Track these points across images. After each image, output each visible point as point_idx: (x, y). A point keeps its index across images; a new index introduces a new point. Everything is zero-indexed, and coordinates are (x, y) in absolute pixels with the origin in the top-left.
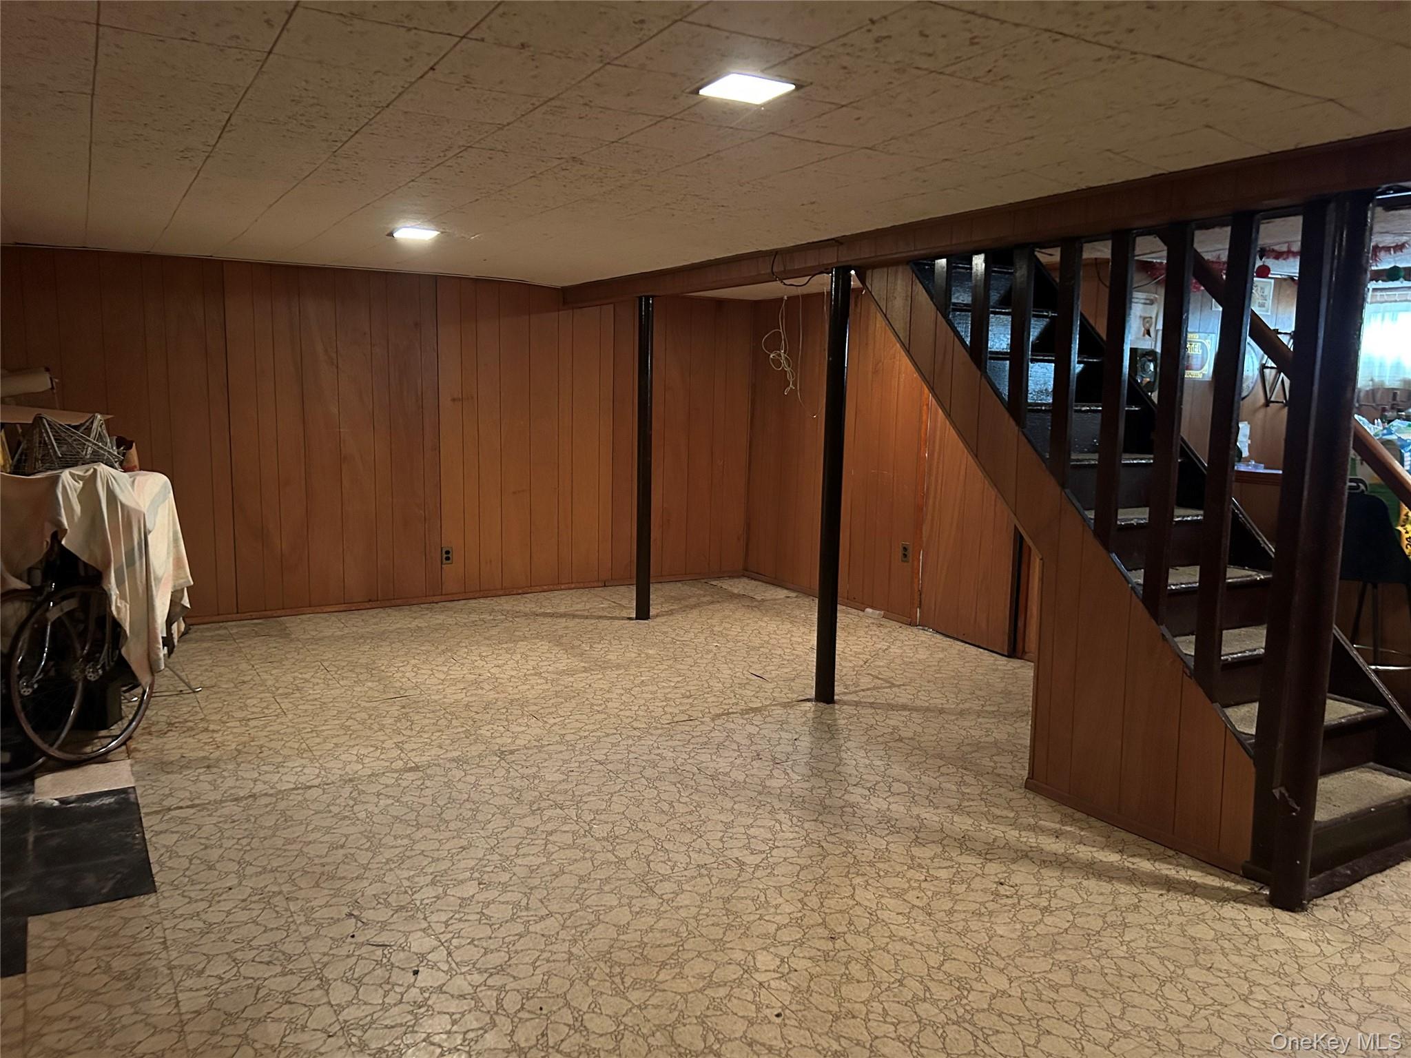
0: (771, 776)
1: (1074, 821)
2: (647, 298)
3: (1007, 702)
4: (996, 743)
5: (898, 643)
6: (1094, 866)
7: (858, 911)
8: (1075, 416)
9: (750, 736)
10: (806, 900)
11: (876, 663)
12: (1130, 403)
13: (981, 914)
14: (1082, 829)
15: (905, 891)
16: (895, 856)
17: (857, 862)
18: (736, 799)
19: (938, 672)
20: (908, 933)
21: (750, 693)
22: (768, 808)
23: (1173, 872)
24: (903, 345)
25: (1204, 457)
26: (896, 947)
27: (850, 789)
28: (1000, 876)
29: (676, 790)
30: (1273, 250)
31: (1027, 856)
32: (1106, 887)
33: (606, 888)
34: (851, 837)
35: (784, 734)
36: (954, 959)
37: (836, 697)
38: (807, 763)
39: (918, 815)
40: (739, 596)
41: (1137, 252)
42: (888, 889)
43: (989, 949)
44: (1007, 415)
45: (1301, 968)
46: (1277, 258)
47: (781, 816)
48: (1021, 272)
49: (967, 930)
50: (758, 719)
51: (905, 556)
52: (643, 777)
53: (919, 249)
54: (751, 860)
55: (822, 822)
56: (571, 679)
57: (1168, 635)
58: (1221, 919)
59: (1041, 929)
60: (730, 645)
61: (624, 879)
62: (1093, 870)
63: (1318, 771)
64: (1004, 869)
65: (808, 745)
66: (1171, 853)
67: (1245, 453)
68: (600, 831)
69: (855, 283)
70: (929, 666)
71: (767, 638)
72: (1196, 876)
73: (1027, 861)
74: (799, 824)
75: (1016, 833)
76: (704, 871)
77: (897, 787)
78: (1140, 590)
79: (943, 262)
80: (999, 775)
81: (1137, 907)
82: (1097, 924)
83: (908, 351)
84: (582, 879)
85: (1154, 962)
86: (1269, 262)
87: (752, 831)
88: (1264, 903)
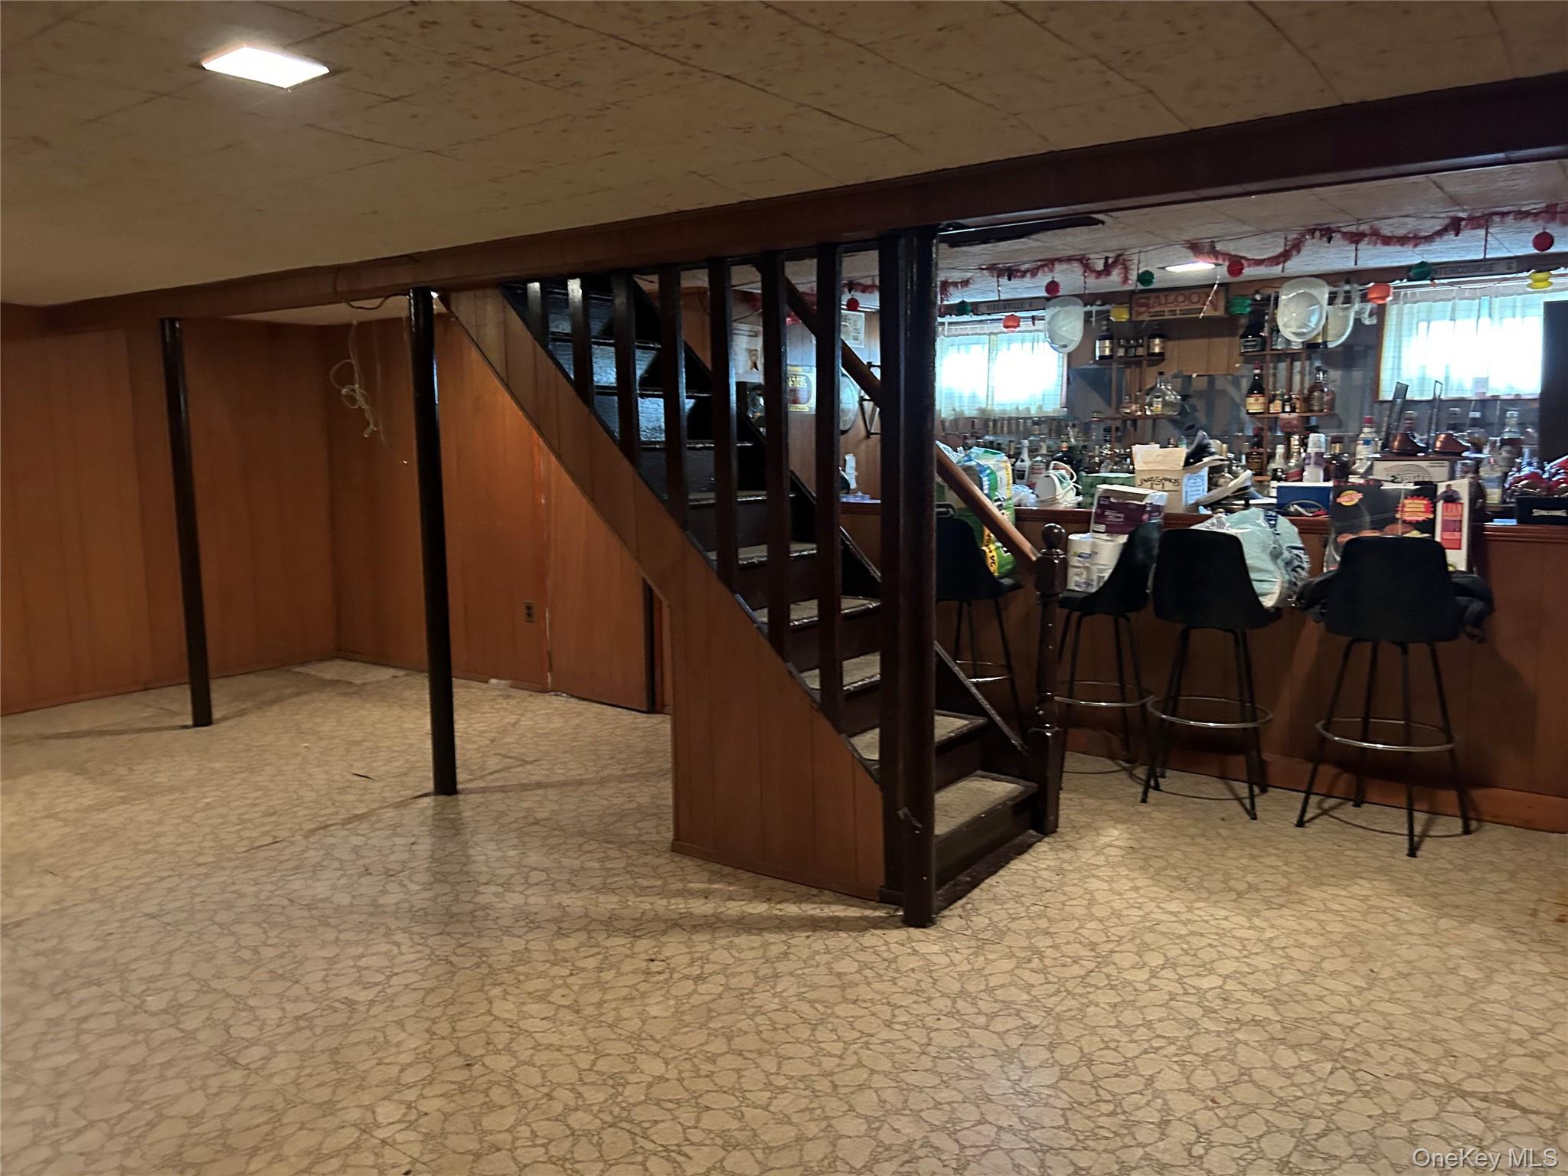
0: (384, 892)
1: (722, 877)
2: (172, 322)
3: (650, 762)
4: (639, 808)
5: (529, 715)
6: (744, 921)
7: (498, 1026)
8: (689, 454)
9: (356, 849)
10: (435, 1028)
11: (505, 740)
12: (741, 439)
13: (633, 999)
14: (730, 884)
15: (549, 991)
16: (535, 955)
17: (492, 971)
18: (341, 927)
19: (574, 740)
20: (554, 1039)
21: (350, 798)
22: (382, 930)
23: (818, 911)
24: (501, 379)
25: (812, 489)
26: (542, 1058)
27: (482, 889)
28: (650, 952)
29: (261, 931)
30: (860, 284)
31: (676, 924)
32: (756, 940)
33: (170, 1073)
34: (484, 943)
35: (397, 840)
36: (608, 1055)
37: (459, 787)
38: (428, 869)
39: (559, 903)
40: (334, 683)
41: (733, 282)
42: (530, 993)
43: (644, 1035)
44: (620, 455)
45: (935, 981)
46: (863, 291)
47: (399, 937)
48: (620, 300)
49: (619, 1019)
50: (364, 827)
51: (529, 615)
52: (215, 923)
53: (509, 272)
54: (363, 996)
55: (449, 934)
56: (103, 816)
57: (795, 672)
58: (863, 949)
59: (695, 1000)
60: (323, 743)
61: (194, 1057)
62: (745, 925)
63: (934, 786)
64: (654, 943)
65: (429, 847)
66: (815, 891)
67: (853, 485)
68: (154, 1002)
69: (438, 307)
70: (565, 735)
71: (370, 730)
72: (838, 911)
73: (678, 929)
74: (422, 941)
75: (664, 902)
76: (303, 1023)
77: (535, 877)
78: (765, 628)
79: (536, 286)
80: (643, 842)
81: (786, 954)
82: (749, 981)
83: (507, 387)
84: (134, 1070)
85: (805, 1007)
86: (858, 296)
87: (363, 962)
88: (899, 924)
